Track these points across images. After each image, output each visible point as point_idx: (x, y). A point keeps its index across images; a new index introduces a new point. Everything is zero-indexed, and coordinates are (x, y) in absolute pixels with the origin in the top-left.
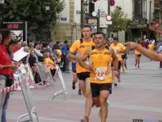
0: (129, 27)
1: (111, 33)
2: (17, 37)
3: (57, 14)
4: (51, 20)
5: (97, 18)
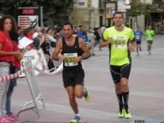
0: (149, 11)
1: (130, 17)
2: (33, 22)
4: (68, 5)
5: (115, 3)
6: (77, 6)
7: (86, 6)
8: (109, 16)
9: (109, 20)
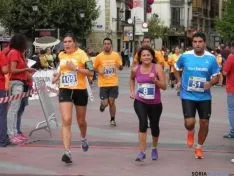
0: (166, 34)
3: (93, 22)
4: (86, 28)
5: (133, 26)
6: (95, 29)
7: (103, 29)
8: (127, 39)
9: (127, 43)
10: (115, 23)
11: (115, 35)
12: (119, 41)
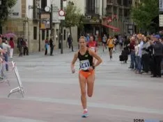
0: (82, 22)
1: (64, 28)
3: (9, 9)
5: (50, 14)
6: (11, 16)
7: (20, 16)
8: (43, 27)
9: (43, 31)
10: (31, 11)
11: (31, 22)
12: (35, 28)
